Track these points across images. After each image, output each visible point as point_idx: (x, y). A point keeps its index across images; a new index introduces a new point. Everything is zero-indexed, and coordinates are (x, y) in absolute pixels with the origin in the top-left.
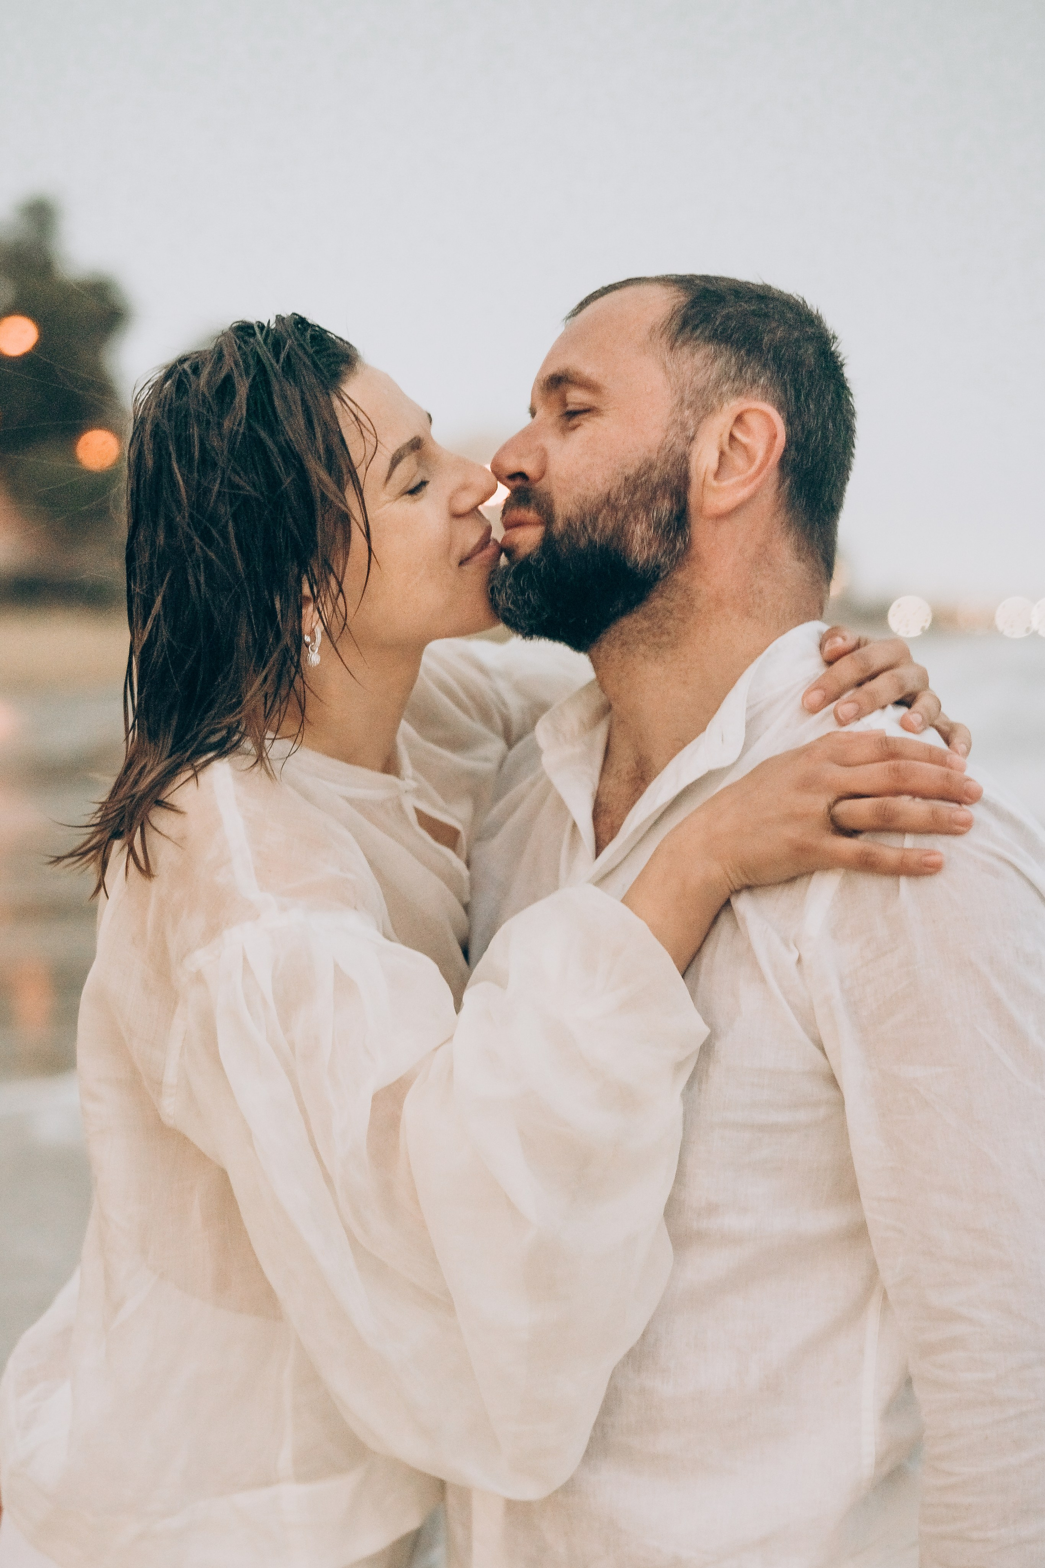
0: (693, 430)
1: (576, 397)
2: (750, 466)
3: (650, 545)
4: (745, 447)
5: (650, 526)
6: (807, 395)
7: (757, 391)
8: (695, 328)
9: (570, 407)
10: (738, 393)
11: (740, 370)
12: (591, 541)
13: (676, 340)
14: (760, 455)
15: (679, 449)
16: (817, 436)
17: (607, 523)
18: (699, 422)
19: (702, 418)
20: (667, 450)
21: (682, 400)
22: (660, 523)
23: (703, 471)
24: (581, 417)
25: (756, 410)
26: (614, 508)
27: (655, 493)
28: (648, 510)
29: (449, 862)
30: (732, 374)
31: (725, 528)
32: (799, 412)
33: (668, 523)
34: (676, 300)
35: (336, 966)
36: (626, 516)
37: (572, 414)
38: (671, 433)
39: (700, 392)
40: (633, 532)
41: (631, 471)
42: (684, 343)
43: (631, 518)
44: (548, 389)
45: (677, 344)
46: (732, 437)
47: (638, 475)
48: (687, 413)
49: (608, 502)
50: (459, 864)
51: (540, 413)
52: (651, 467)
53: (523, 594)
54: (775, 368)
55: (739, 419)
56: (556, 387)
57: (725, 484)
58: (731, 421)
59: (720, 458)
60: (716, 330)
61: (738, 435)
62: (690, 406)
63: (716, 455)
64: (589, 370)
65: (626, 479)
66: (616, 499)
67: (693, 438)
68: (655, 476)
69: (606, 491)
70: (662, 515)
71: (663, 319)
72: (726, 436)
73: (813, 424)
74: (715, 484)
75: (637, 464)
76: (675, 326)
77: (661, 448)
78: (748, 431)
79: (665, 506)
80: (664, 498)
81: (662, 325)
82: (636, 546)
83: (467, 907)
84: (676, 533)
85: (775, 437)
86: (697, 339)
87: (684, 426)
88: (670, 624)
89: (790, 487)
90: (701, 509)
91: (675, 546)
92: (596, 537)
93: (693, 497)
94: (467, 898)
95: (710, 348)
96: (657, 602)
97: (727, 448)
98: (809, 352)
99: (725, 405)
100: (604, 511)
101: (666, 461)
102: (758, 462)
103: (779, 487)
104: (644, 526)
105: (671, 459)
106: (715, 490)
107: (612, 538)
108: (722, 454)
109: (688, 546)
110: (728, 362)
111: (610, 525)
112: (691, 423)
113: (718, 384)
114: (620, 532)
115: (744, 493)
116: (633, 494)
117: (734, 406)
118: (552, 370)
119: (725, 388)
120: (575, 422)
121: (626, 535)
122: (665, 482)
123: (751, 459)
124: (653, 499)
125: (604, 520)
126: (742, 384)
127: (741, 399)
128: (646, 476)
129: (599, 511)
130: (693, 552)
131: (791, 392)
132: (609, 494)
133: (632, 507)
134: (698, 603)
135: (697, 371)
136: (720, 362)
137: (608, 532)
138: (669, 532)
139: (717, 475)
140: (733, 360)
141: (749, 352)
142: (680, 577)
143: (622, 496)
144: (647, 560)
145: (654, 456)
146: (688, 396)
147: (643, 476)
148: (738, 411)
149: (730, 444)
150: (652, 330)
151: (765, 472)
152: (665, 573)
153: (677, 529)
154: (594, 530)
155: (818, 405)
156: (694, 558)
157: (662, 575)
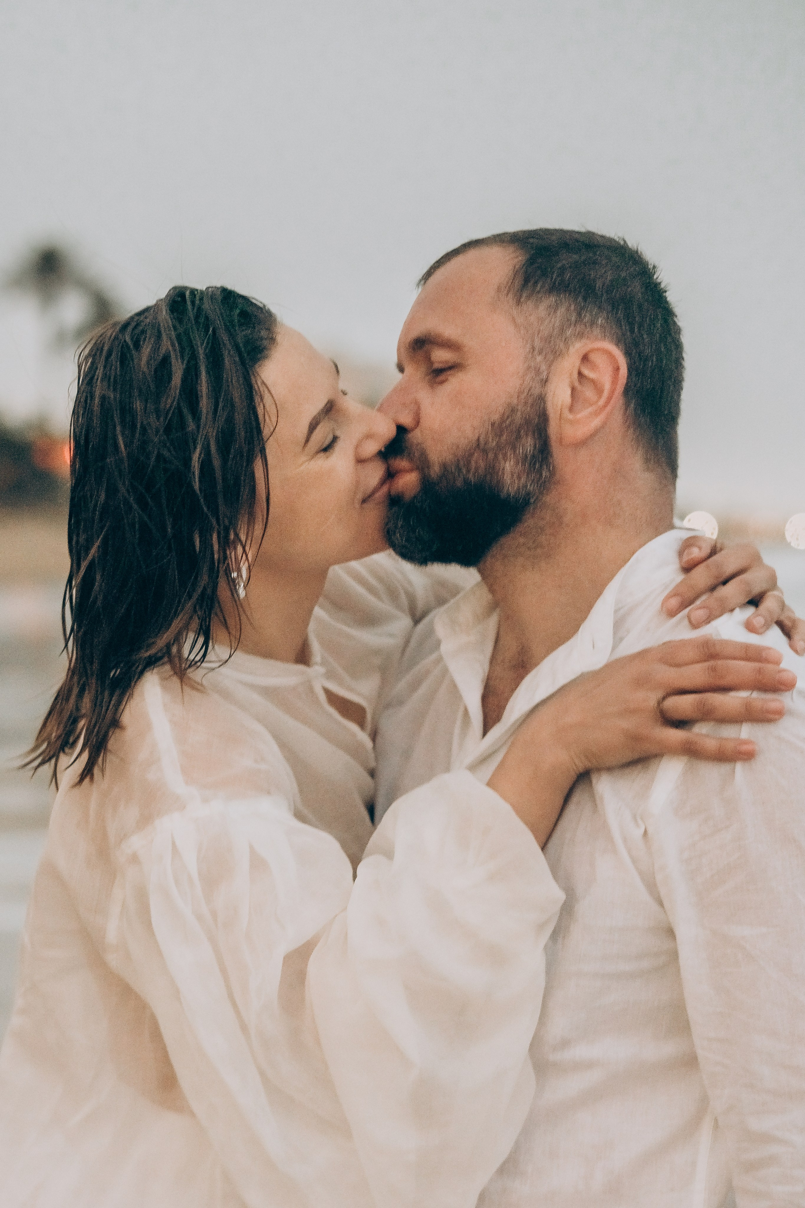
0: (545, 374)
1: (440, 356)
2: (600, 397)
3: (519, 478)
4: (593, 381)
5: (517, 463)
6: (640, 326)
7: (597, 331)
8: (536, 283)
9: (436, 366)
10: (581, 336)
11: (579, 314)
12: (466, 481)
13: (521, 296)
14: (607, 386)
15: (536, 391)
16: (652, 361)
17: (479, 462)
18: (550, 366)
19: (553, 361)
20: (526, 394)
21: (533, 348)
22: (527, 457)
23: (559, 408)
24: (449, 373)
25: (598, 349)
26: (485, 451)
27: (519, 432)
28: (514, 448)
29: (354, 735)
30: (573, 319)
31: (583, 454)
32: (636, 344)
33: (533, 456)
34: (516, 260)
35: (251, 848)
36: (496, 456)
37: (439, 372)
38: (528, 378)
39: (548, 339)
40: (504, 469)
41: (496, 417)
42: (529, 297)
43: (500, 456)
44: (414, 349)
45: (522, 300)
46: (580, 374)
47: (503, 420)
48: (539, 358)
49: (479, 446)
50: (364, 737)
51: (408, 369)
52: (513, 410)
53: (414, 532)
54: (610, 308)
55: (585, 358)
56: (421, 347)
57: (579, 416)
58: (578, 362)
59: (572, 393)
60: (555, 283)
61: (586, 372)
62: (540, 353)
63: (569, 392)
64: (449, 331)
65: (493, 425)
66: (485, 444)
67: (546, 381)
68: (518, 418)
69: (477, 436)
70: (527, 451)
71: (507, 279)
72: (575, 375)
73: (648, 351)
74: (571, 417)
75: (501, 409)
76: (518, 282)
77: (520, 393)
78: (594, 367)
79: (528, 444)
80: (527, 435)
81: (507, 285)
82: (507, 478)
83: (372, 773)
84: (541, 463)
85: (618, 369)
86: (539, 292)
87: (538, 371)
88: (543, 539)
89: (635, 409)
90: (561, 441)
91: (541, 475)
92: (471, 476)
93: (553, 429)
94: (372, 764)
95: (552, 299)
96: (529, 522)
97: (577, 384)
98: (636, 288)
99: (571, 348)
100: (476, 455)
101: (526, 403)
102: (606, 394)
103: (626, 409)
104: (512, 463)
105: (530, 401)
106: (571, 422)
107: (485, 476)
108: (573, 389)
109: (552, 473)
110: (568, 310)
111: (482, 464)
112: (543, 367)
113: (562, 330)
114: (492, 469)
115: (596, 422)
116: (501, 436)
117: (578, 348)
118: (415, 333)
119: (569, 333)
120: (441, 378)
121: (498, 473)
122: (527, 422)
123: (599, 391)
124: (518, 437)
125: (476, 462)
126: (583, 327)
127: (584, 341)
128: (509, 420)
129: (471, 455)
130: (557, 476)
131: (625, 327)
132: (478, 439)
133: (499, 447)
134: (566, 519)
135: (541, 320)
136: (561, 311)
137: (481, 471)
138: (535, 464)
139: (571, 409)
140: (572, 307)
141: (585, 299)
142: (548, 499)
143: (490, 440)
144: (518, 489)
145: (515, 401)
146: (537, 343)
147: (507, 419)
148: (583, 351)
149: (580, 382)
150: (499, 289)
151: (612, 401)
152: (535, 498)
153: (542, 460)
154: (468, 471)
155: (650, 334)
156: (559, 482)
157: (532, 500)
